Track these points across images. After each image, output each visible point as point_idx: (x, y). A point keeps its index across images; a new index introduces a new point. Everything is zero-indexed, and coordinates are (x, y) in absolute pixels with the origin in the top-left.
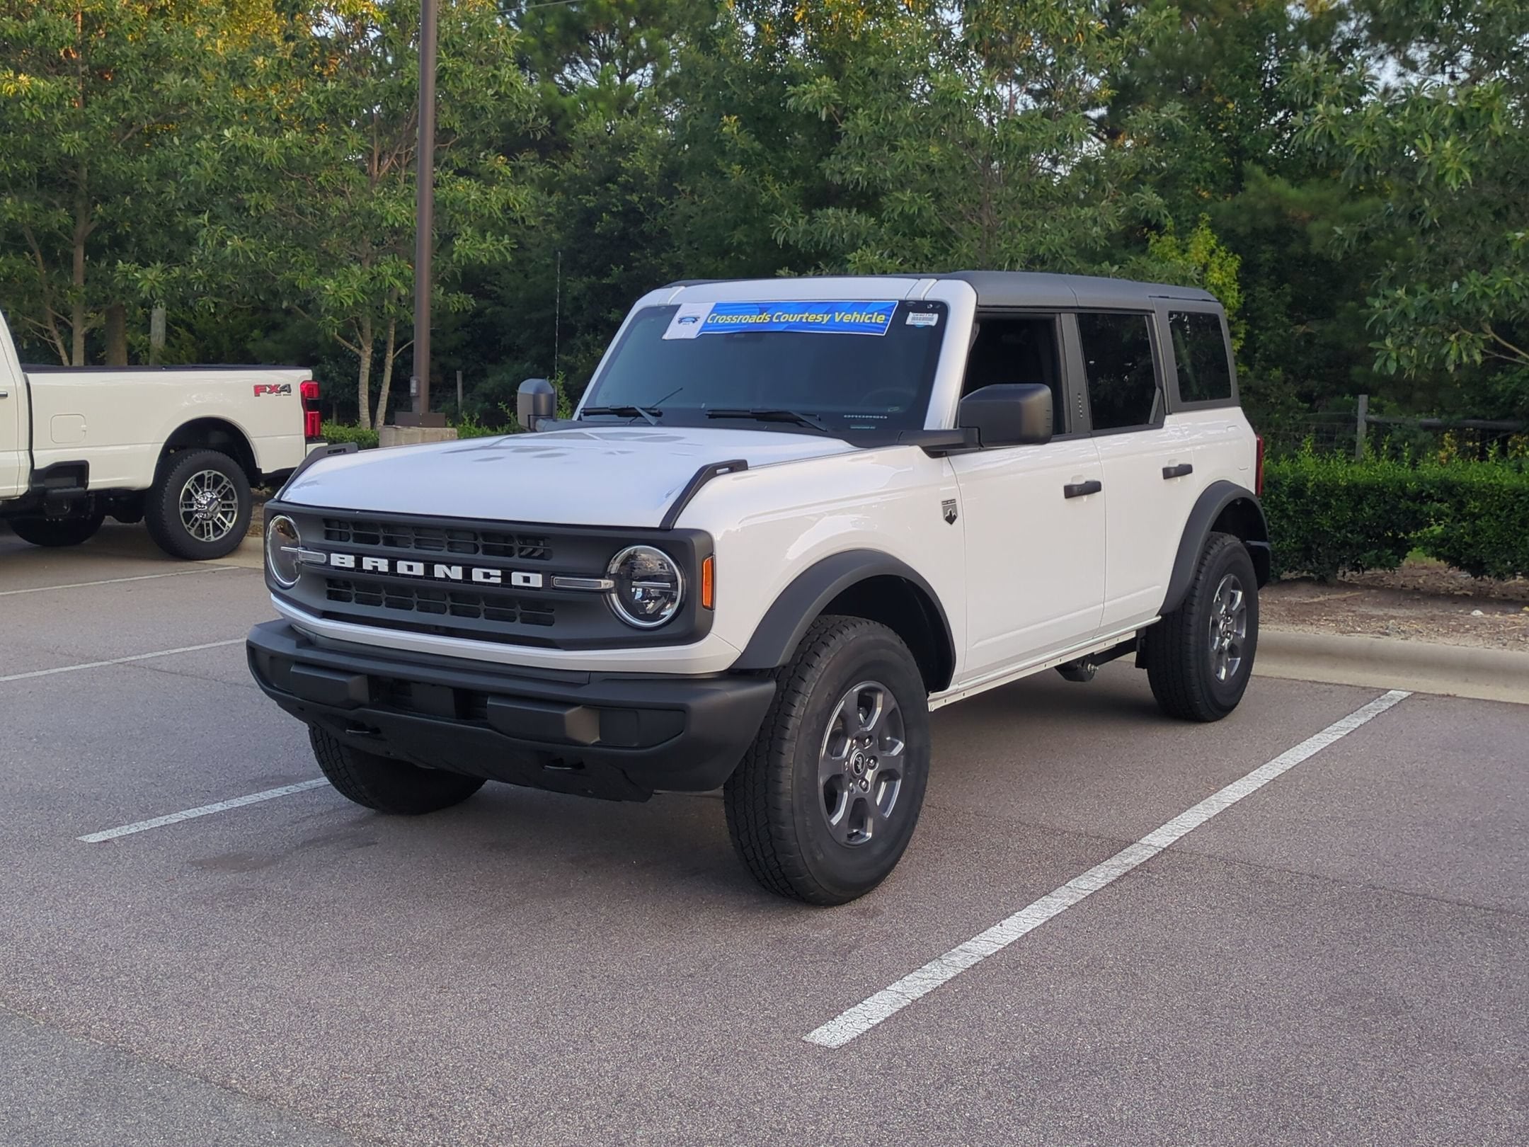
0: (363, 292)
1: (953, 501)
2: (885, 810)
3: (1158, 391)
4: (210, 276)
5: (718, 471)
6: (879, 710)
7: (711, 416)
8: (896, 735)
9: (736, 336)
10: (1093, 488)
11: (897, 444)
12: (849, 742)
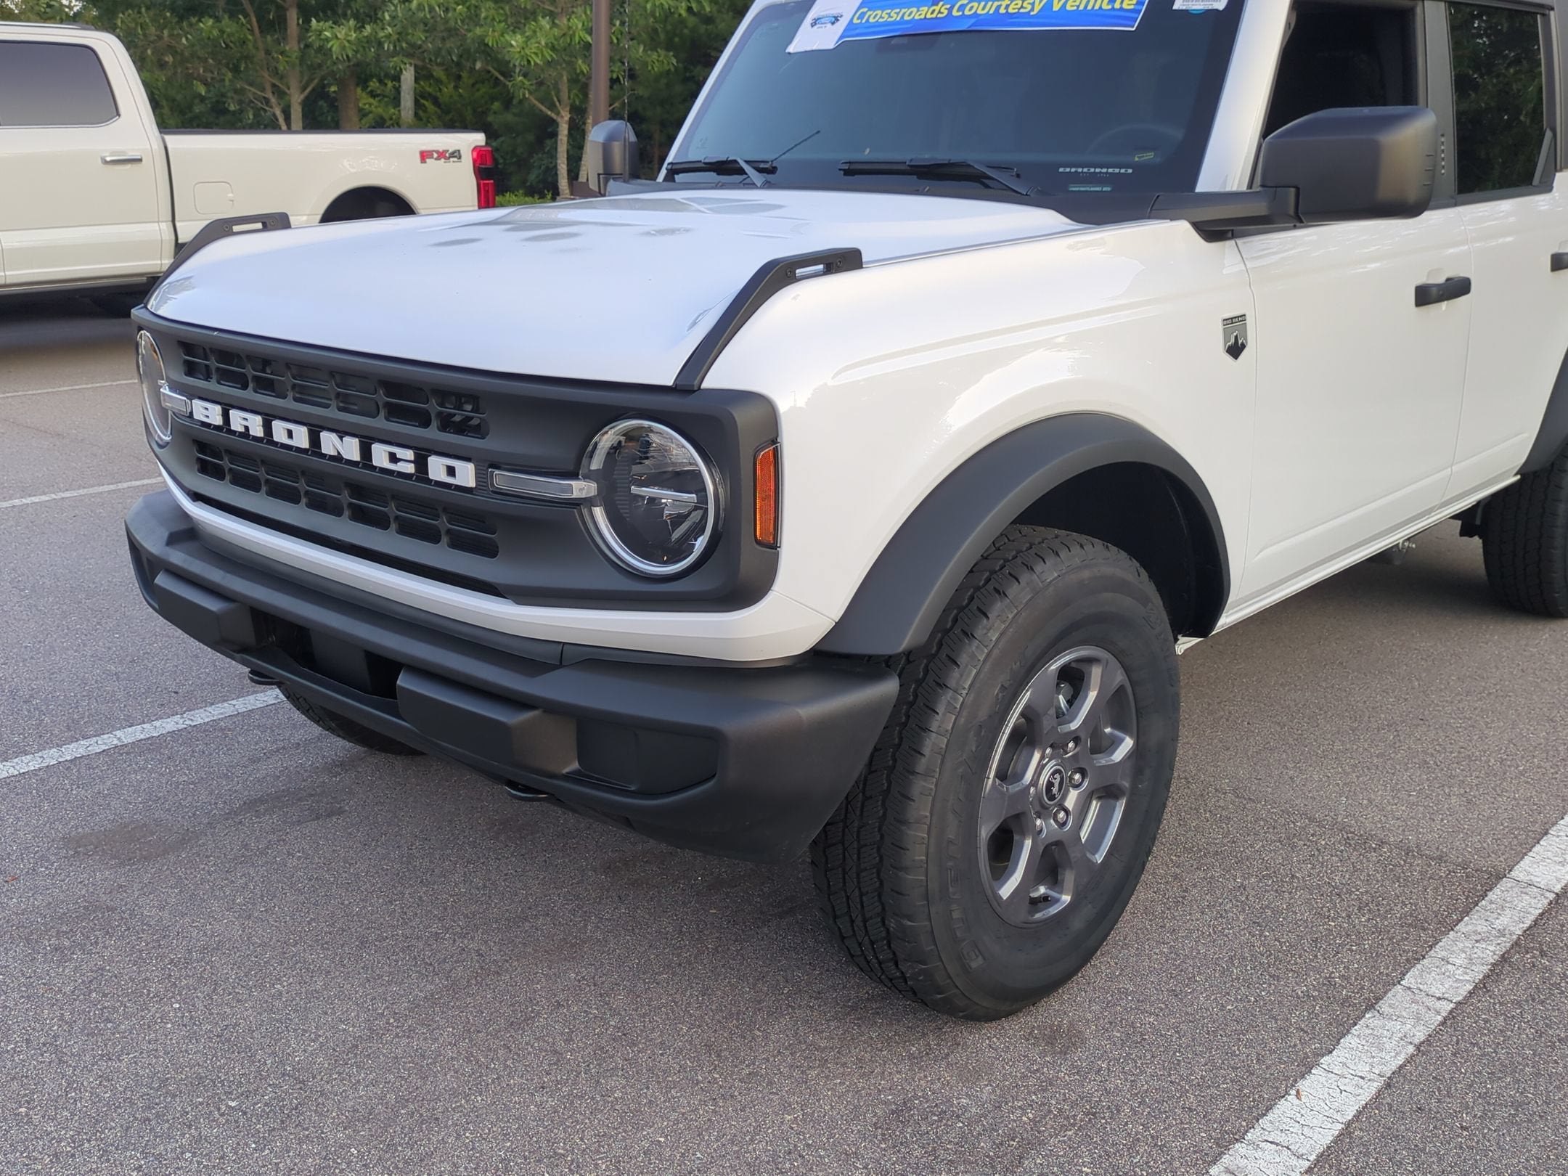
0: (553, 48)
1: (1242, 318)
2: (1095, 850)
3: (1548, 134)
4: (399, 34)
5: (799, 272)
6: (1092, 695)
7: (848, 173)
8: (1120, 725)
9: (894, 41)
10: (1458, 288)
11: (1149, 218)
12: (1037, 756)
